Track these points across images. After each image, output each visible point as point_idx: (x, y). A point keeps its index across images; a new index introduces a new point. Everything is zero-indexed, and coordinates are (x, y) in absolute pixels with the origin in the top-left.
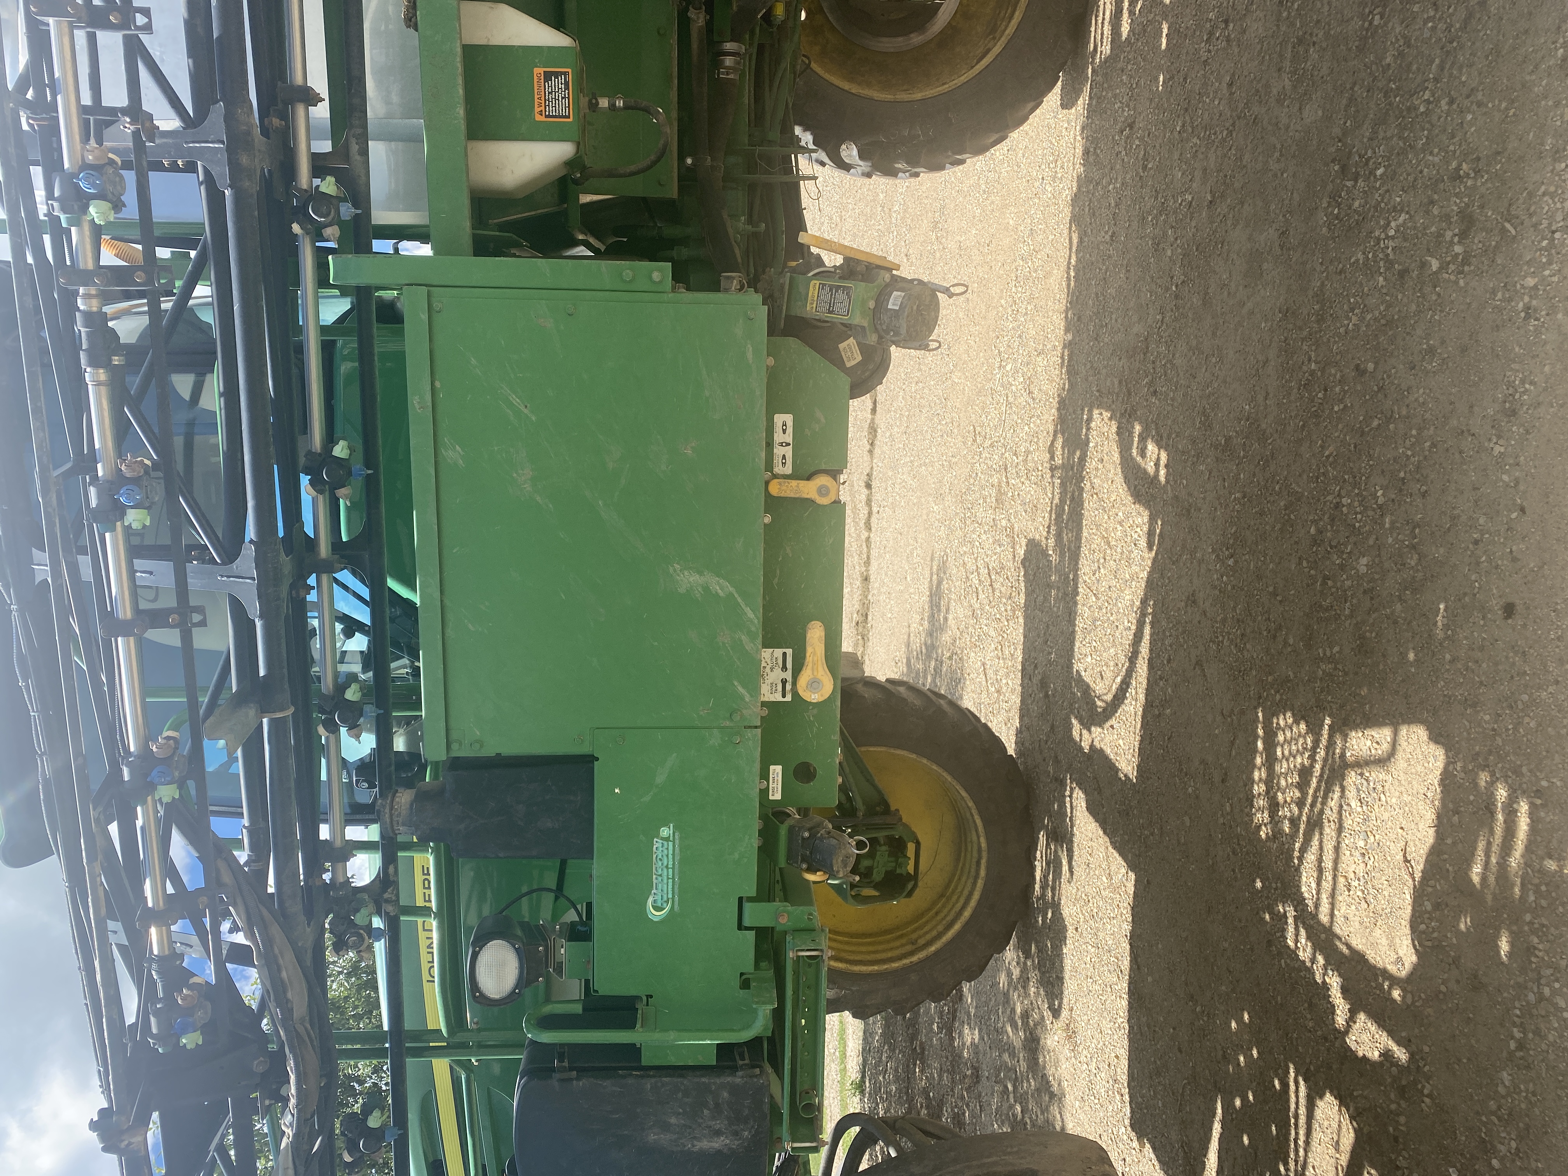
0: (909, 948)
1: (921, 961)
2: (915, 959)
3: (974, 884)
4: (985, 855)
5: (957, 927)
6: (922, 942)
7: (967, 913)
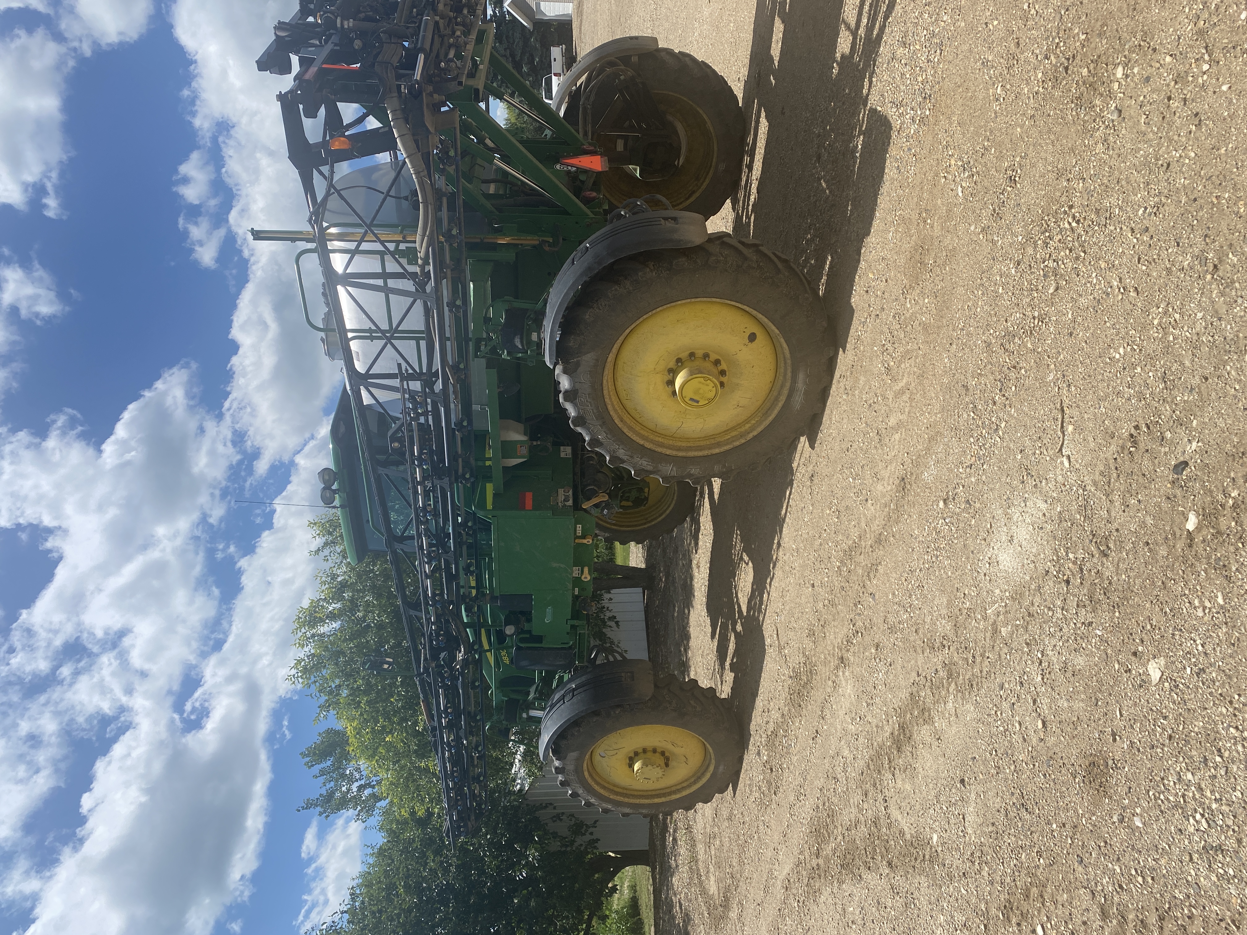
0: (644, 521)
1: (648, 527)
2: (646, 526)
3: (672, 501)
4: (676, 492)
5: (663, 516)
6: (649, 519)
7: (668, 512)
